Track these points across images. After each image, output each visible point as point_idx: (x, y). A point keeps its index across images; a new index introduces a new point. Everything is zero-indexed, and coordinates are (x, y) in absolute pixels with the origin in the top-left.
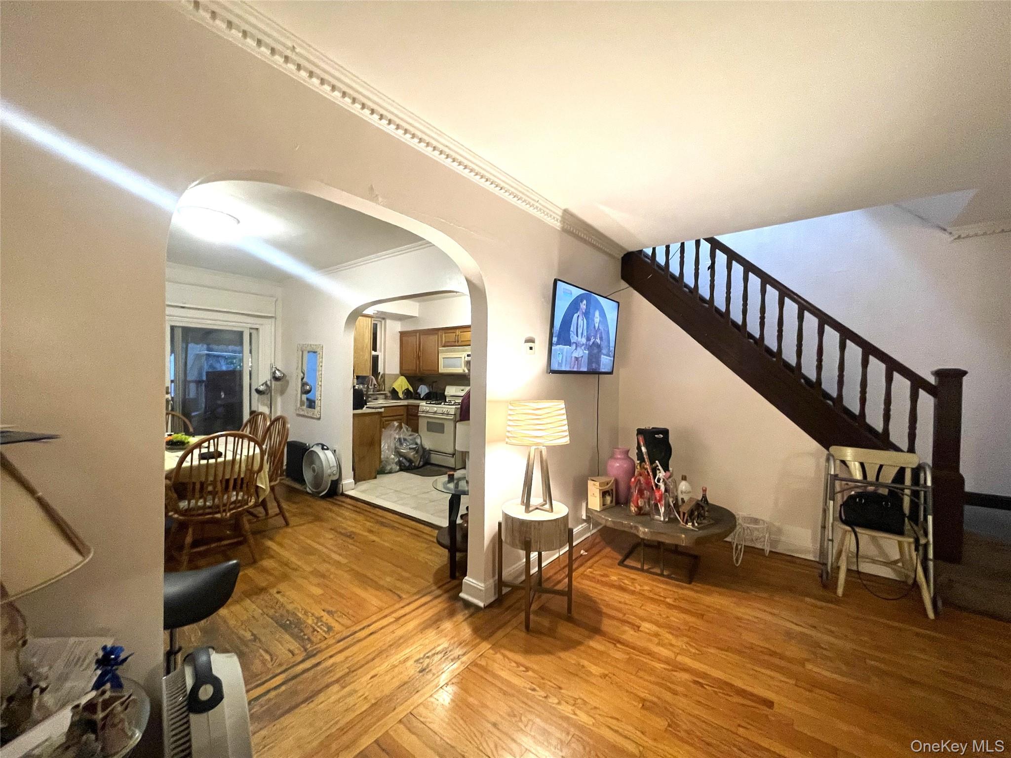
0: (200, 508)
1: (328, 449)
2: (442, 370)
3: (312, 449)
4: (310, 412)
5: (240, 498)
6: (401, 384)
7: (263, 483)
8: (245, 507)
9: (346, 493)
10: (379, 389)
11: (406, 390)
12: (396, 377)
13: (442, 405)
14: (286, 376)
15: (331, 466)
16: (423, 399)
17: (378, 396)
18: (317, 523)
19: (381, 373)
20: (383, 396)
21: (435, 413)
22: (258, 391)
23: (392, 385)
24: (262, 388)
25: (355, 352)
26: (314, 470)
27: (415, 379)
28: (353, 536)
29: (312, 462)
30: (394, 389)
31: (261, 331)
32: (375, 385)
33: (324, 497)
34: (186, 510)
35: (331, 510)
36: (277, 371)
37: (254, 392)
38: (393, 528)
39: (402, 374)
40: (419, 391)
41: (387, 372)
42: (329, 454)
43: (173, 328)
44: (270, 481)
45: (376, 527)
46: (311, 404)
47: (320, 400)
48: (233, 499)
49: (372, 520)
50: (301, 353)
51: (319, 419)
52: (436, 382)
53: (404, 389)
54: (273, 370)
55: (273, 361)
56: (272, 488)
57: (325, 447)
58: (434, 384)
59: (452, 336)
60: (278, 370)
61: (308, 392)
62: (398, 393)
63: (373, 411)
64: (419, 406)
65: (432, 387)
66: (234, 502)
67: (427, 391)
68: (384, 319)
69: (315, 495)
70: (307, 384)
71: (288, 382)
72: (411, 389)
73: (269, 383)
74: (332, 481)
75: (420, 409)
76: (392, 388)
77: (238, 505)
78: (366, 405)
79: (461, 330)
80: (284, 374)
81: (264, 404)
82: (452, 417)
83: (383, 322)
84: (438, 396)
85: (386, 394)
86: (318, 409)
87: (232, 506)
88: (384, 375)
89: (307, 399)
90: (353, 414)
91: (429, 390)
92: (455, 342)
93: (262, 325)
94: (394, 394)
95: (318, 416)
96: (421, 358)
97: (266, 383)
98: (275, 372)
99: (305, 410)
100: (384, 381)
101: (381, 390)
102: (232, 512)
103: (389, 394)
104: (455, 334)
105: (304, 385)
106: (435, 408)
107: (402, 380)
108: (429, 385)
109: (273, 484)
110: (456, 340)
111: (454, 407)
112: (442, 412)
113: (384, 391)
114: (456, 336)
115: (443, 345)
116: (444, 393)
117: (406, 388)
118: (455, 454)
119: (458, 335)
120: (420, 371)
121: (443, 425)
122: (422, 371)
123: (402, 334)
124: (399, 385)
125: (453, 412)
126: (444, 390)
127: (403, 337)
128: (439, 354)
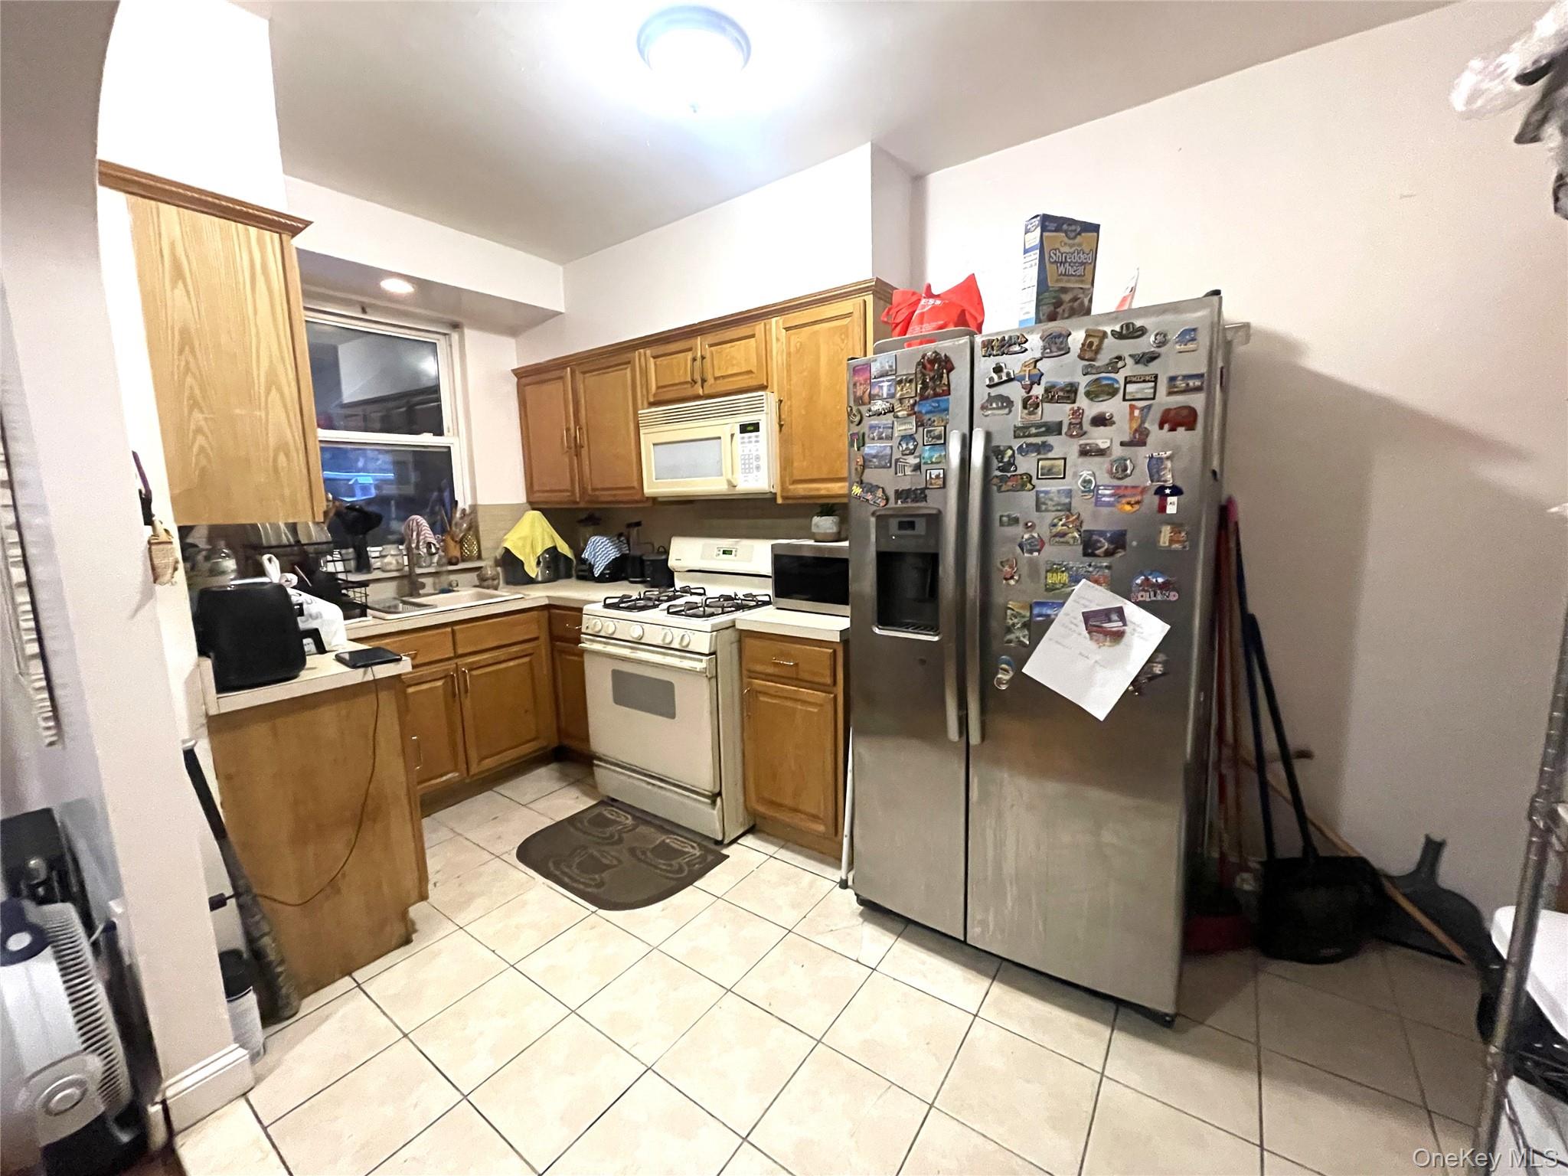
2: (654, 486)
6: (532, 537)
11: (547, 551)
12: (514, 514)
13: (662, 613)
16: (600, 581)
17: (453, 577)
19: (464, 503)
20: (473, 576)
21: (637, 643)
23: (502, 540)
27: (572, 518)
30: (507, 551)
32: (429, 545)
39: (533, 505)
40: (588, 554)
41: (483, 500)
52: (638, 524)
53: (539, 551)
58: (634, 531)
59: (680, 364)
62: (522, 563)
64: (583, 607)
65: (628, 543)
67: (613, 554)
68: (456, 326)
72: (564, 548)
75: (588, 624)
76: (502, 550)
79: (712, 338)
82: (700, 665)
83: (455, 336)
85: (483, 569)
88: (473, 509)
91: (620, 550)
92: (694, 382)
94: (512, 568)
96: (584, 452)
100: (474, 529)
101: (469, 559)
103: (494, 570)
104: (690, 355)
107: (532, 525)
108: (619, 536)
110: (698, 377)
111: (707, 624)
112: (659, 642)
113: (479, 557)
114: (694, 360)
115: (652, 400)
116: (667, 560)
117: (550, 545)
118: (720, 794)
119: (703, 358)
120: (583, 491)
121: (669, 687)
122: (590, 492)
123: (521, 374)
124: (524, 539)
125: (702, 643)
126: (667, 552)
127: (528, 388)
128: (642, 432)
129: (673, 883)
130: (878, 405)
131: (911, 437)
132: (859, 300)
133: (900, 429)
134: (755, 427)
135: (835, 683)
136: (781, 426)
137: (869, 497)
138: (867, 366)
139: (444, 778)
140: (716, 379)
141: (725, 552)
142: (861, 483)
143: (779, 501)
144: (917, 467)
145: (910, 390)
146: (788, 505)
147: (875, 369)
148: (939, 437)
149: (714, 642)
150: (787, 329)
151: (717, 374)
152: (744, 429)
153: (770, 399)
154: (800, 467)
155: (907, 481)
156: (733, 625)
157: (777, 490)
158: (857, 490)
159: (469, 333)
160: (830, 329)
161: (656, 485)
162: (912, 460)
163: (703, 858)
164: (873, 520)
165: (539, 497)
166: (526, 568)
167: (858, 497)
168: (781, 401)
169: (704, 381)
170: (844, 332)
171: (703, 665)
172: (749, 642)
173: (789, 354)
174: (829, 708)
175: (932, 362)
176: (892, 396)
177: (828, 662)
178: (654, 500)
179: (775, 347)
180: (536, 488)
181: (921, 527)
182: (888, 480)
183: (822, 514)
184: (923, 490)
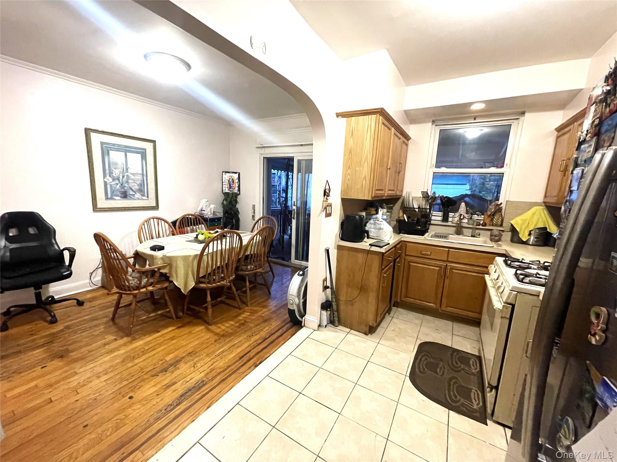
11: (539, 228)
12: (531, 206)
17: (480, 231)
30: (513, 226)
39: (544, 204)
41: (511, 198)
43: (300, 161)
53: (533, 228)
57: (301, 273)
62: (519, 233)
68: (523, 113)
83: (522, 119)
90: (339, 245)
101: (494, 225)
118: (496, 388)
124: (526, 220)
129: (444, 401)
139: (430, 304)
149: (513, 297)
163: (475, 411)
165: (549, 201)
166: (521, 235)
180: (549, 196)
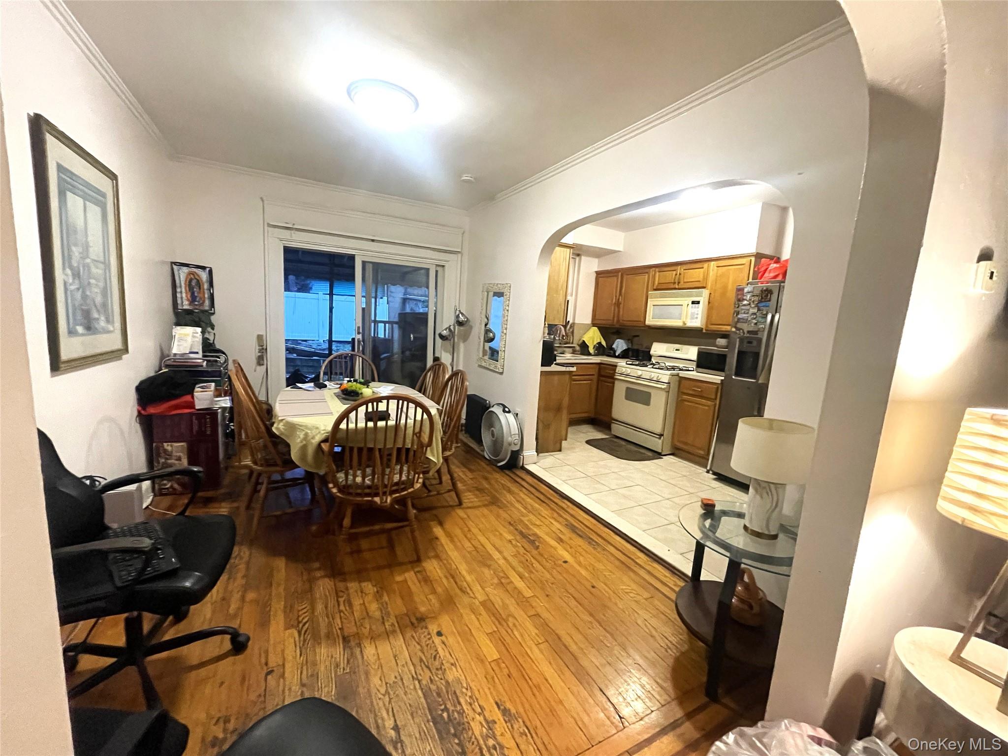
0: (358, 486)
1: (509, 412)
2: (650, 321)
3: (491, 409)
4: (491, 364)
5: (404, 478)
6: (593, 337)
7: (434, 455)
8: (410, 490)
9: (527, 467)
10: (566, 341)
11: (597, 344)
12: (586, 328)
13: (649, 368)
14: (470, 322)
15: (512, 433)
16: (618, 357)
18: (494, 508)
19: (571, 322)
20: (571, 350)
21: (639, 377)
22: (441, 336)
23: (582, 337)
24: (445, 333)
25: (548, 294)
26: (493, 435)
27: (609, 331)
28: (537, 544)
29: (491, 425)
30: (584, 341)
31: (446, 268)
32: (563, 336)
33: (502, 468)
34: (344, 486)
35: (510, 491)
36: (460, 315)
37: (437, 337)
38: (590, 541)
39: (594, 325)
40: (614, 346)
41: (576, 322)
42: (510, 417)
43: (364, 263)
44: (444, 449)
45: (567, 534)
46: (494, 354)
47: (504, 351)
48: (396, 478)
49: (561, 519)
50: (486, 293)
51: (502, 373)
52: (638, 336)
53: (595, 343)
54: (457, 314)
55: (457, 305)
56: (446, 459)
57: (507, 409)
58: (636, 339)
59: (670, 276)
60: (462, 314)
61: (492, 340)
62: (588, 347)
63: (563, 369)
64: (616, 366)
65: (632, 343)
66: (397, 484)
67: (625, 347)
68: (578, 255)
69: (492, 463)
70: (490, 331)
71: (471, 327)
72: (604, 343)
73: (452, 328)
74: (513, 452)
75: (618, 370)
76: (581, 341)
77: (403, 486)
78: (555, 361)
79: (685, 267)
80: (467, 319)
81: (446, 351)
82: (663, 387)
83: (577, 259)
84: (641, 356)
85: (574, 347)
86: (501, 361)
87: (394, 488)
88: (574, 324)
89: (490, 348)
90: (541, 372)
91: (628, 346)
92: (674, 283)
93: (448, 261)
94: (584, 348)
95: (501, 371)
96: (621, 306)
97: (449, 328)
98: (459, 315)
99: (487, 362)
100: (573, 332)
101: (569, 343)
102: (394, 496)
103: (578, 348)
104: (674, 273)
105: (488, 331)
106: (639, 371)
107: (594, 332)
108: (629, 340)
109: (448, 453)
110: (676, 281)
111: (669, 372)
112: (648, 378)
113: (572, 343)
114: (676, 275)
115: (655, 288)
116: (650, 351)
117: (599, 341)
118: (662, 435)
119: (680, 274)
120: (618, 321)
121: (649, 394)
122: (621, 321)
123: (599, 274)
124: (591, 337)
125: (666, 379)
126: (650, 349)
127: (600, 279)
128: (649, 300)
129: (642, 459)
130: (745, 302)
131: (755, 314)
132: (749, 259)
133: (752, 311)
134: (698, 303)
135: (716, 399)
136: (709, 303)
137: (738, 332)
138: (742, 290)
140: (685, 282)
141: (676, 350)
142: (736, 327)
143: (704, 331)
144: (756, 324)
145: (756, 299)
146: (708, 333)
147: (746, 290)
148: (764, 315)
149: (670, 379)
150: (718, 267)
151: (685, 281)
152: (693, 303)
153: (705, 293)
154: (715, 319)
155: (752, 328)
156: (678, 375)
157: (704, 327)
158: (734, 329)
159: (583, 258)
160: (734, 269)
161: (652, 320)
162: (755, 321)
163: (653, 456)
164: (738, 340)
165: (596, 322)
166: (589, 349)
167: (734, 332)
168: (710, 294)
169: (679, 283)
170: (741, 270)
171: (665, 387)
172: (683, 381)
173: (717, 276)
174: (712, 408)
175: (765, 291)
176: (750, 300)
177: (714, 390)
178: (649, 327)
179: (711, 273)
180: (597, 317)
181: (755, 343)
182: (746, 327)
183: (721, 338)
184: (757, 331)
